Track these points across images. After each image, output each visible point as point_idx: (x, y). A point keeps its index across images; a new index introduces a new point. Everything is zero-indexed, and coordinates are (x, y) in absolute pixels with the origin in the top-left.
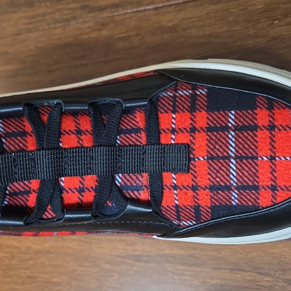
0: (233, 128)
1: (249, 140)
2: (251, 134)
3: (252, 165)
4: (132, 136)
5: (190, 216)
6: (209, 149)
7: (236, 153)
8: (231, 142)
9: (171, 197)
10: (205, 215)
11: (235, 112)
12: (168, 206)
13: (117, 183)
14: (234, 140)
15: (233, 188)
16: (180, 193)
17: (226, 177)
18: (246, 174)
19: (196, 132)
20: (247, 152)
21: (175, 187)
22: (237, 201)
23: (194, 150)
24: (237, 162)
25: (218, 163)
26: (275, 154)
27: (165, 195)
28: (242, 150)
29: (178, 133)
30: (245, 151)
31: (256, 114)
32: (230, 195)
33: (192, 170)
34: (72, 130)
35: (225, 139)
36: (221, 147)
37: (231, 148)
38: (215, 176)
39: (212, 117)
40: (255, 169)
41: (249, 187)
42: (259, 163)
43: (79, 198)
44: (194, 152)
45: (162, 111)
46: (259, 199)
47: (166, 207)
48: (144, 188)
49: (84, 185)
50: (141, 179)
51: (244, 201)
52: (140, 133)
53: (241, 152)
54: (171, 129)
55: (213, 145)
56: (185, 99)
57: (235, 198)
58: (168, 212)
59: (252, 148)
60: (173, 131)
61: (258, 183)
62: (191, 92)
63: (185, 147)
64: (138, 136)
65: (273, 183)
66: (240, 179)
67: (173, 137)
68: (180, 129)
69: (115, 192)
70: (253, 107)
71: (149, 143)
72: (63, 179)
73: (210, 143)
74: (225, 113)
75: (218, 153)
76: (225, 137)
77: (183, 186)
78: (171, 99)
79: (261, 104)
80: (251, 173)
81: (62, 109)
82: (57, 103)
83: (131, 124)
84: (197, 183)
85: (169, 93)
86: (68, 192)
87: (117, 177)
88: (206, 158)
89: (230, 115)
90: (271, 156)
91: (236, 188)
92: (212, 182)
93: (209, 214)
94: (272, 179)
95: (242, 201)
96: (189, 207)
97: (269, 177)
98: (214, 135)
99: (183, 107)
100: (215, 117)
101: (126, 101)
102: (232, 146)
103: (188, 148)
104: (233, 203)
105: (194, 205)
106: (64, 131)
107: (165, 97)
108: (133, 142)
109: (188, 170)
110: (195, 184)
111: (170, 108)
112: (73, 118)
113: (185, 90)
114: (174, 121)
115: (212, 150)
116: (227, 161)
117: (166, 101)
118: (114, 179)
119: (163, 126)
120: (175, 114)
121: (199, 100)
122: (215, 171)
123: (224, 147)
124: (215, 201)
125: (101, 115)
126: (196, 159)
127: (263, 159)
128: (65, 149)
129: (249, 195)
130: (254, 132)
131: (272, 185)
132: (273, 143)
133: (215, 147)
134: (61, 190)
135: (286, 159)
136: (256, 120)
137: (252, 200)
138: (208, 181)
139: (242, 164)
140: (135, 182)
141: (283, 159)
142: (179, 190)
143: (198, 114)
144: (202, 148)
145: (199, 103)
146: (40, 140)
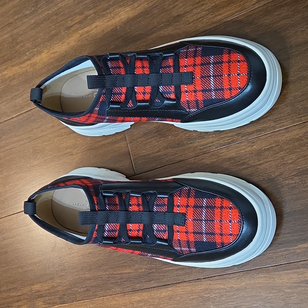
0: (212, 63)
1: (219, 68)
2: (220, 65)
3: (220, 79)
4: (167, 69)
5: (194, 106)
6: (201, 73)
7: (213, 74)
8: (211, 69)
9: (185, 96)
10: (201, 105)
11: (214, 56)
12: (183, 101)
13: (160, 90)
14: (212, 68)
15: (212, 90)
16: (189, 94)
17: (209, 85)
18: (218, 83)
19: (196, 66)
20: (218, 73)
21: (186, 92)
22: (214, 97)
23: (195, 74)
24: (214, 78)
25: (205, 79)
26: (230, 73)
27: (182, 96)
28: (216, 73)
29: (188, 67)
30: (217, 73)
31: (223, 57)
32: (211, 94)
33: (194, 83)
34: (140, 66)
35: (208, 68)
36: (206, 72)
37: (211, 72)
38: (204, 85)
39: (203, 59)
40: (222, 81)
41: (219, 89)
42: (223, 78)
43: (143, 97)
44: (195, 75)
45: (181, 58)
46: (224, 95)
47: (183, 102)
48: (173, 93)
49: (145, 91)
50: (171, 88)
51: (218, 96)
52: (171, 68)
53: (215, 73)
54: (184, 65)
55: (203, 71)
56: (192, 52)
57: (213, 95)
58: (184, 105)
59: (220, 71)
60: (186, 66)
61: (223, 87)
62: (194, 49)
63: (191, 73)
64: (170, 69)
65: (230, 87)
66: (215, 86)
67: (186, 69)
68: (189, 65)
69: (159, 95)
70: (222, 53)
71: (174, 72)
72: (136, 87)
73: (202, 70)
74: (209, 57)
75: (205, 74)
76: (208, 67)
77: (190, 91)
78: (185, 53)
79: (225, 52)
80: (220, 82)
81: (136, 57)
82: (133, 55)
83: (166, 64)
84: (196, 89)
85: (184, 50)
86: (138, 94)
87: (160, 88)
88: (200, 77)
89: (211, 58)
90: (229, 74)
91: (214, 91)
92: (203, 88)
93: (203, 104)
94: (229, 85)
95: (217, 97)
96: (193, 101)
97: (228, 84)
98: (204, 67)
99: (191, 56)
100: (204, 59)
101: (164, 53)
102: (211, 71)
103: (192, 73)
104: (213, 98)
105: (195, 100)
106: (137, 67)
107: (183, 52)
108: (167, 71)
109: (192, 83)
110: (195, 89)
111: (185, 56)
112: (140, 61)
113: (192, 48)
114: (186, 62)
115: (203, 73)
116: (209, 78)
117: (183, 54)
118: (159, 88)
119: (181, 65)
120: (187, 59)
121: (198, 52)
122: (204, 83)
123: (208, 72)
124: (205, 97)
125: (153, 61)
126: (196, 78)
127: (225, 76)
128: (137, 74)
129: (220, 94)
130: (222, 64)
131: (230, 88)
132: (230, 69)
133: (204, 72)
134: (136, 93)
135: (235, 75)
136: (223, 59)
137: (221, 96)
138: (201, 88)
139: (216, 79)
140: (168, 90)
141: (234, 75)
142: (188, 93)
143: (197, 58)
144: (198, 73)
145: (198, 53)
146: (126, 70)
